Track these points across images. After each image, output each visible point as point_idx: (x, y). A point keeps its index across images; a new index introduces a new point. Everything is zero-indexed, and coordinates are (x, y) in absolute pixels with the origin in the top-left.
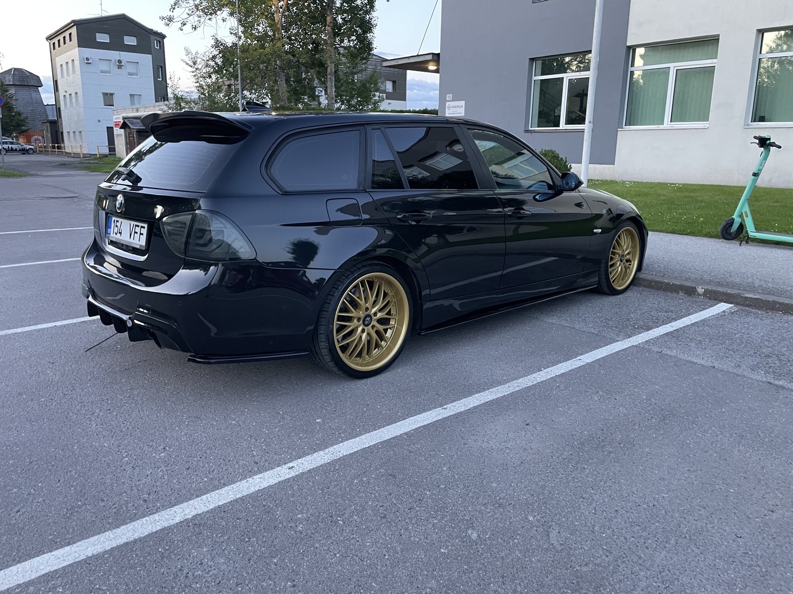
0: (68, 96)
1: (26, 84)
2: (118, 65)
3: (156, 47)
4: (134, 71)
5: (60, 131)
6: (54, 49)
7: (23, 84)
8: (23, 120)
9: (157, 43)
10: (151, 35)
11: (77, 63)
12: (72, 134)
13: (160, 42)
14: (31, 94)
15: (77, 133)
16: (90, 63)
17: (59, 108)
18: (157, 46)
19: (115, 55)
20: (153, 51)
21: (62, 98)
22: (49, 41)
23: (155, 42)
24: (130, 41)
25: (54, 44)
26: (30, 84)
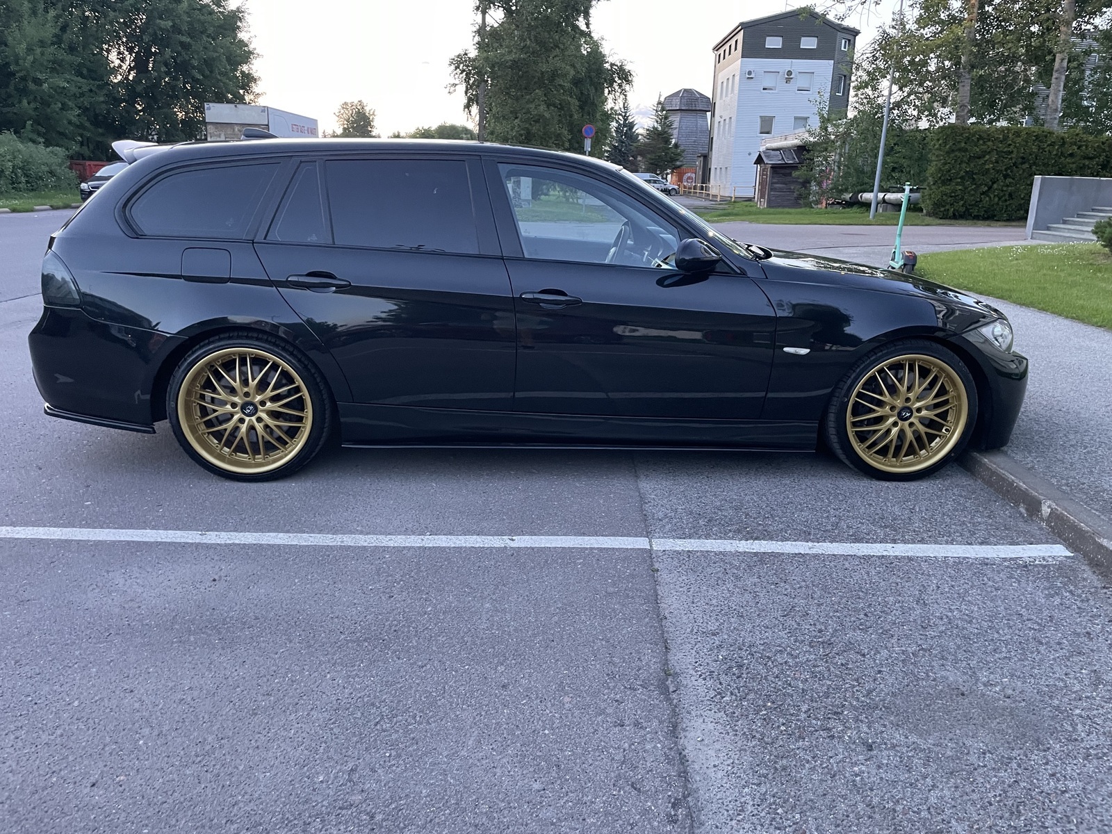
0: (722, 120)
1: (694, 108)
2: (787, 78)
3: (843, 49)
4: (805, 86)
5: (709, 167)
6: (719, 62)
7: (690, 108)
8: (679, 154)
9: (846, 42)
10: (839, 33)
11: (737, 78)
12: (718, 170)
13: (849, 40)
14: (697, 121)
15: (723, 169)
16: (752, 78)
17: (712, 138)
18: (845, 48)
19: (784, 64)
20: (836, 56)
21: (716, 125)
22: (716, 52)
23: (843, 41)
24: (809, 43)
25: (720, 55)
26: (698, 109)
